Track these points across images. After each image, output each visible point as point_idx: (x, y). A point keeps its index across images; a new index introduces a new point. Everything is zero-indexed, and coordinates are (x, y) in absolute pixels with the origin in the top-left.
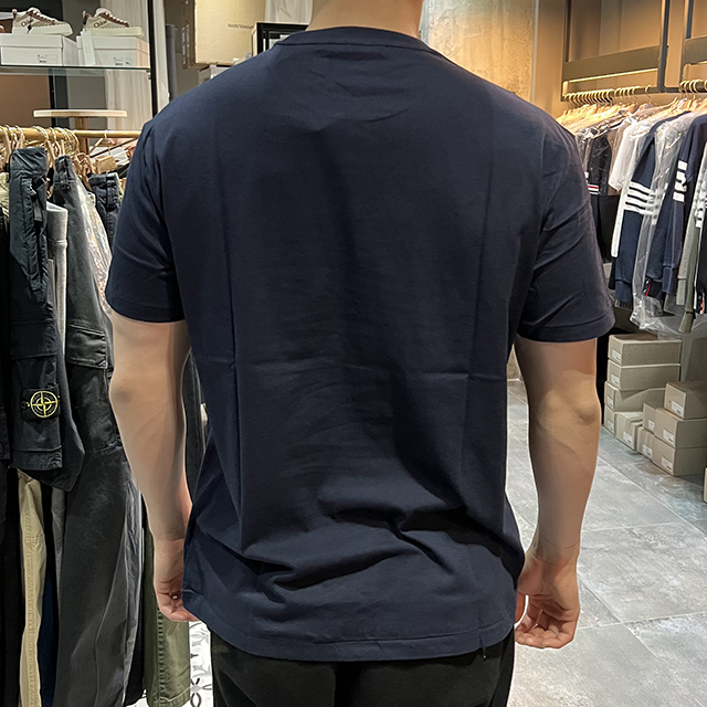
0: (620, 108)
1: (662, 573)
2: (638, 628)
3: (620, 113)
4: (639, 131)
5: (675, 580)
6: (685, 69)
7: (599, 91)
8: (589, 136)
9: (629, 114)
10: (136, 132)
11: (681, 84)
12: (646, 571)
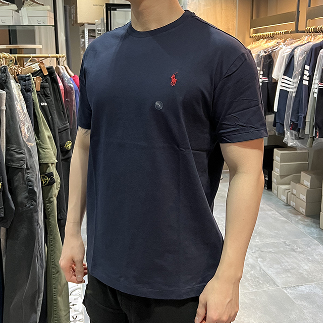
0: (277, 41)
1: (300, 263)
2: (288, 290)
3: (277, 43)
4: (286, 51)
5: (306, 267)
6: (308, 21)
7: (268, 33)
8: (263, 54)
9: (282, 43)
10: (47, 55)
11: (307, 29)
12: (292, 262)
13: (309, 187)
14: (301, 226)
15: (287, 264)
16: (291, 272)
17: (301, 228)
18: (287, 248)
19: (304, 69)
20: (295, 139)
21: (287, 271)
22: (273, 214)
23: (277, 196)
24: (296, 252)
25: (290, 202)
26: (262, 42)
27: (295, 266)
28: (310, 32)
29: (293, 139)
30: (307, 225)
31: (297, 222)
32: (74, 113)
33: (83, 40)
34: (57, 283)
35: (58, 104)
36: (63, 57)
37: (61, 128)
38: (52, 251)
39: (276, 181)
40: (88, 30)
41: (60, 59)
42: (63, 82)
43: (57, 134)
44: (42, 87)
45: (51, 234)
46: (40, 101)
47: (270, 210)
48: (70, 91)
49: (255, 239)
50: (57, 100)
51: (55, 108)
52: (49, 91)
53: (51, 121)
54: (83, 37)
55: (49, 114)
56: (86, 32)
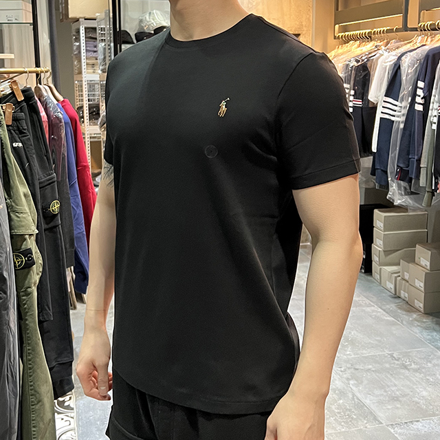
0: (376, 43)
1: (414, 387)
2: (396, 428)
3: (376, 47)
4: (389, 60)
5: (425, 392)
6: (422, 13)
7: (361, 32)
8: (354, 64)
9: (383, 47)
10: (22, 70)
11: (419, 25)
12: (403, 386)
13: (428, 268)
14: (416, 330)
15: (394, 389)
16: (400, 401)
17: (417, 332)
18: (394, 363)
19: (416, 87)
20: (406, 195)
21: (395, 399)
22: (373, 311)
23: (380, 283)
24: (408, 370)
25: (400, 293)
26: (352, 45)
27: (408, 391)
28: (425, 30)
29: (402, 195)
30: (426, 328)
31: (411, 324)
32: (63, 158)
33: (78, 44)
34: (38, 419)
35: (39, 145)
36: (47, 72)
37: (44, 182)
38: (30, 369)
39: (377, 259)
40: (85, 28)
41: (42, 75)
42: (46, 110)
43: (38, 190)
44: (15, 119)
45: (29, 344)
46: (12, 140)
47: (369, 306)
48: (58, 124)
49: (346, 351)
50: (37, 138)
51: (34, 151)
52: (25, 125)
53: (28, 170)
54: (78, 39)
55: (25, 160)
56: (82, 32)
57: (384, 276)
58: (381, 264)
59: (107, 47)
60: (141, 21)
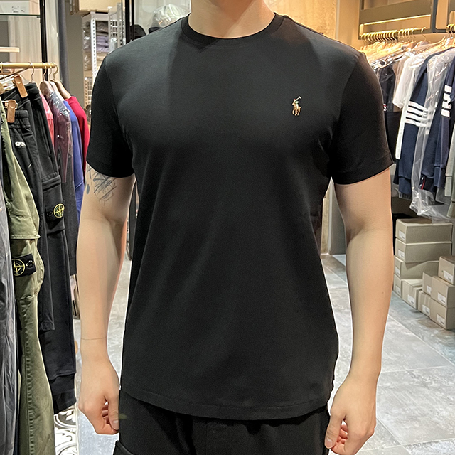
0: (402, 45)
1: (434, 406)
2: (414, 449)
3: (402, 48)
4: (416, 62)
5: (444, 412)
6: (451, 14)
7: (387, 32)
8: (378, 65)
9: (410, 49)
10: (27, 64)
11: (448, 26)
12: (422, 405)
13: (452, 282)
14: (438, 347)
15: (413, 408)
16: (419, 421)
17: (439, 349)
18: (414, 381)
19: (443, 92)
20: (429, 204)
21: (413, 418)
23: (401, 297)
24: (428, 388)
25: (421, 308)
26: (378, 46)
27: (427, 410)
28: (454, 32)
29: (425, 204)
30: (448, 345)
31: (432, 340)
32: (70, 159)
33: (88, 38)
34: (37, 434)
35: (44, 145)
36: (53, 67)
37: (48, 184)
38: (29, 381)
39: (399, 272)
40: (96, 22)
41: (49, 70)
42: (52, 107)
43: (41, 193)
44: (18, 117)
45: (28, 355)
46: (15, 139)
48: (64, 123)
50: (41, 137)
51: (37, 151)
52: (29, 123)
53: (31, 171)
54: (88, 33)
55: (28, 161)
56: (93, 25)
57: (406, 289)
58: (403, 277)
59: (119, 43)
60: (155, 16)
